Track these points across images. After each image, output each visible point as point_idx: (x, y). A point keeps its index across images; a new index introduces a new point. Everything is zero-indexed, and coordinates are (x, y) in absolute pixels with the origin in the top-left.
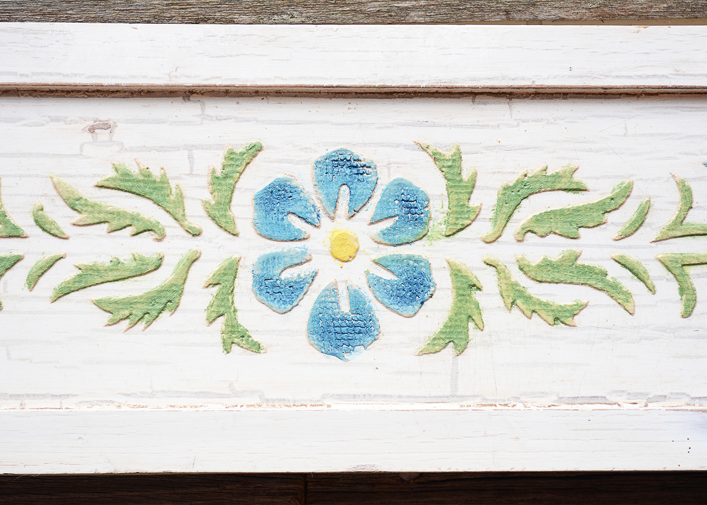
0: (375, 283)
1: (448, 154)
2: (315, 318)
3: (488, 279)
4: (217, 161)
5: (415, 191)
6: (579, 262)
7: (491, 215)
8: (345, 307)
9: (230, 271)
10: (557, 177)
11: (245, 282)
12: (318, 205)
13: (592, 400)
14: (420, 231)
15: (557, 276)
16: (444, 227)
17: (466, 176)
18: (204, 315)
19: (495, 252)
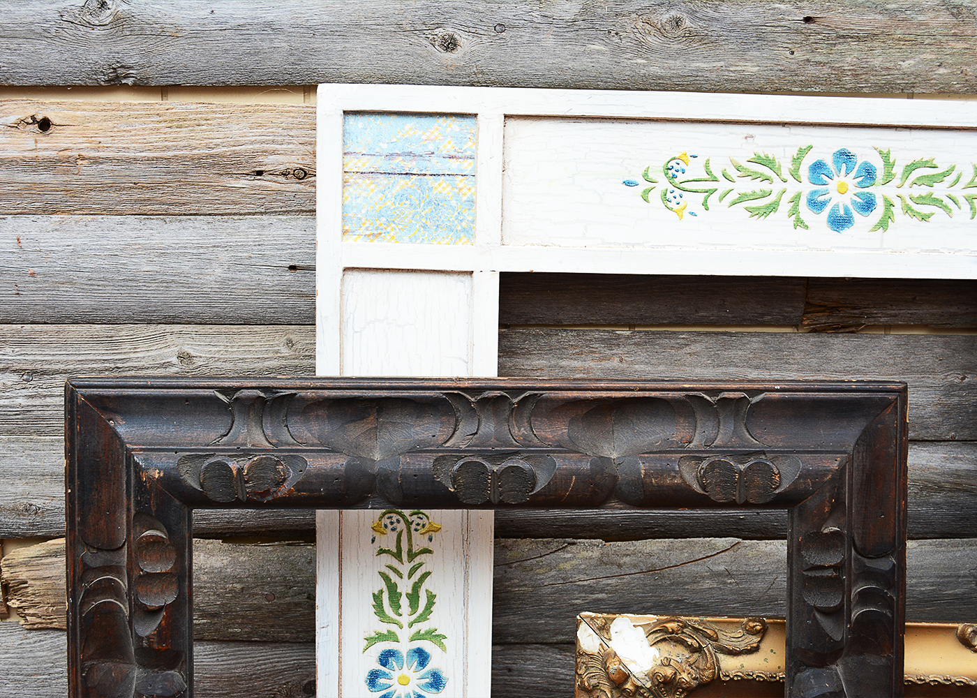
0: (854, 203)
1: (885, 152)
2: (830, 217)
3: (897, 202)
4: (795, 152)
5: (871, 166)
6: (933, 196)
7: (900, 176)
8: (842, 212)
9: (798, 196)
10: (927, 162)
11: (803, 202)
12: (833, 171)
13: (934, 251)
14: (872, 182)
15: (924, 202)
16: (881, 181)
17: (891, 161)
18: (787, 214)
19: (900, 192)
